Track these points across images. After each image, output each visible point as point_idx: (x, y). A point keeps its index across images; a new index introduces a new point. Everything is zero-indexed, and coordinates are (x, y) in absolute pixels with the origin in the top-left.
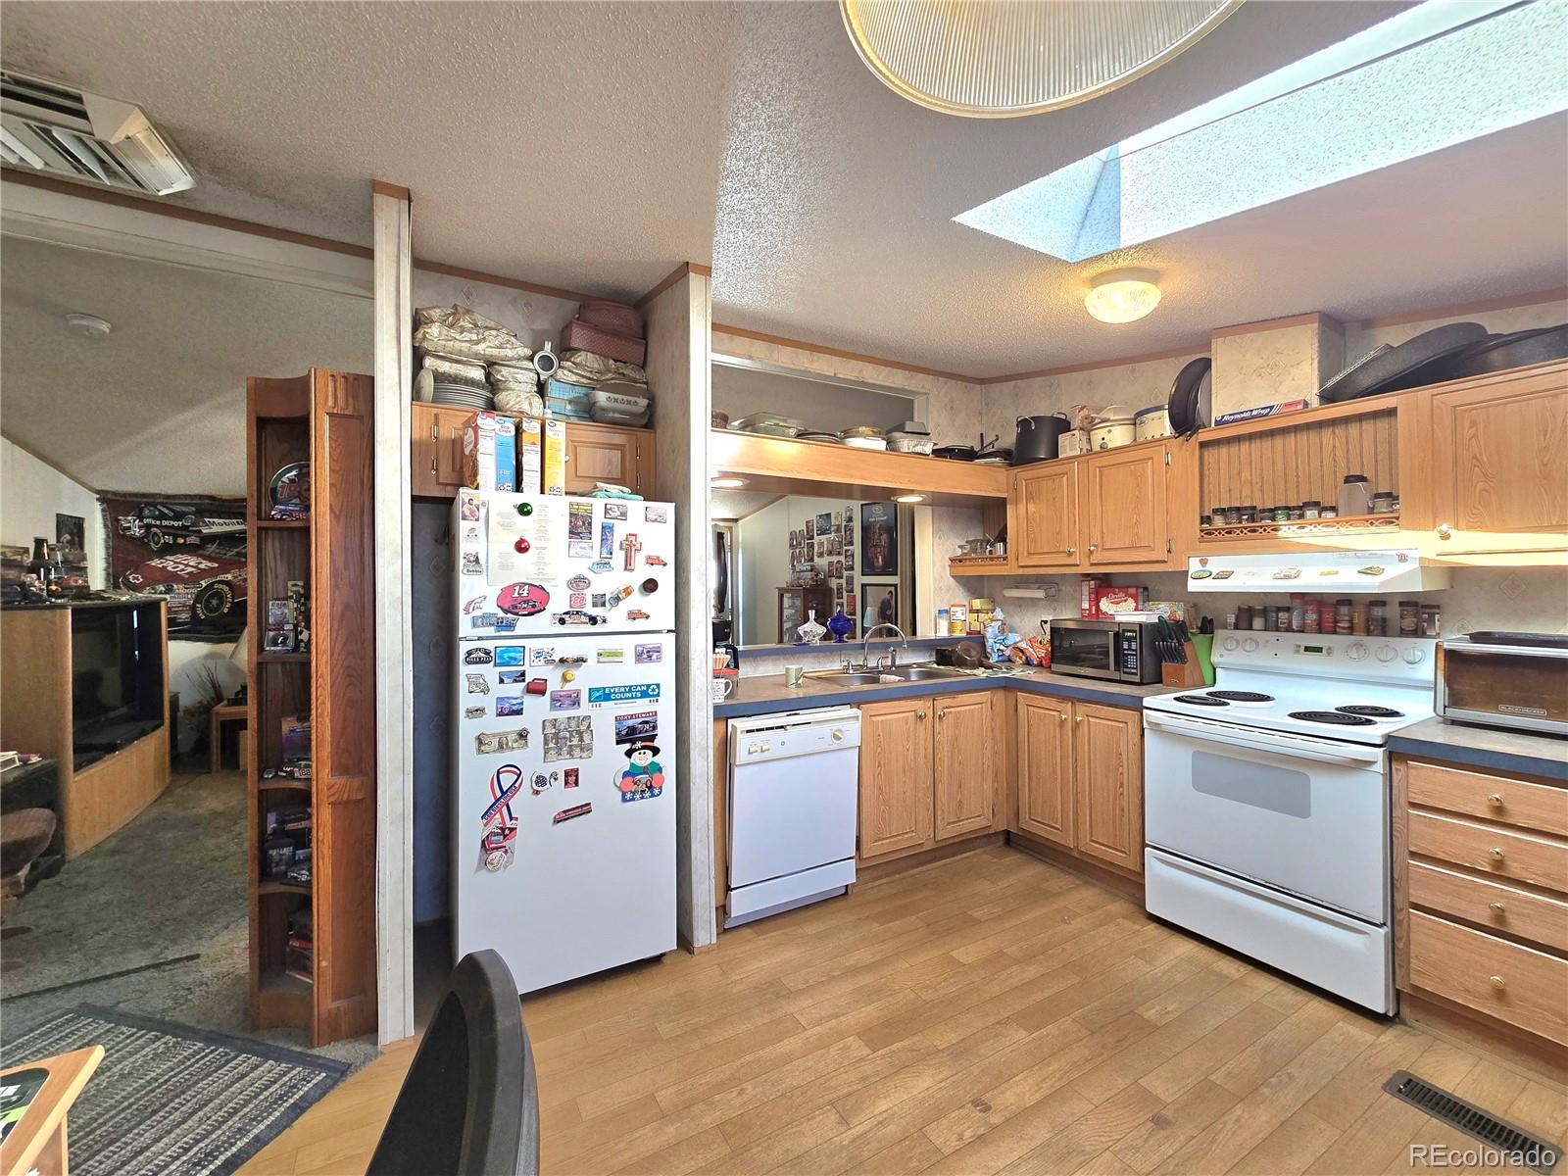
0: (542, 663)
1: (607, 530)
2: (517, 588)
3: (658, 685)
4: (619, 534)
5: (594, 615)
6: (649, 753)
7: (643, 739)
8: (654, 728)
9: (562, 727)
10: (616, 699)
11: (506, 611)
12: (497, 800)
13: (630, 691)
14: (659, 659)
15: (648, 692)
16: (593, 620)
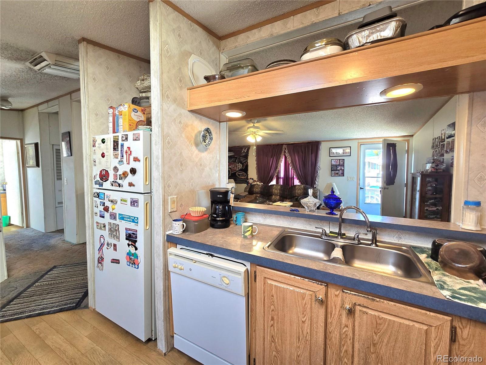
0: (108, 200)
1: (122, 146)
2: (103, 171)
3: (138, 218)
4: (125, 148)
5: (120, 183)
6: (134, 248)
7: (132, 241)
8: (136, 237)
9: (112, 227)
10: (125, 220)
11: (101, 180)
12: (101, 246)
13: (129, 218)
14: (138, 206)
15: (134, 220)
16: (119, 185)
